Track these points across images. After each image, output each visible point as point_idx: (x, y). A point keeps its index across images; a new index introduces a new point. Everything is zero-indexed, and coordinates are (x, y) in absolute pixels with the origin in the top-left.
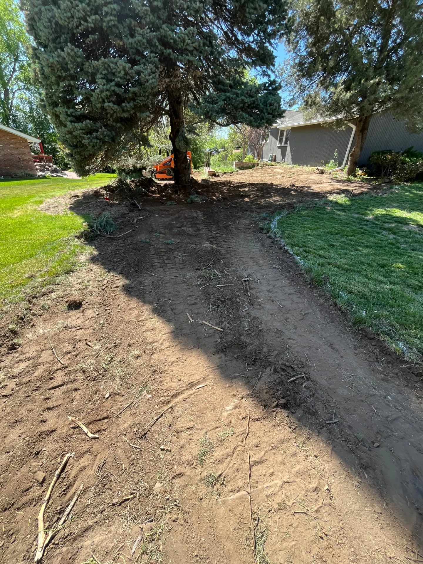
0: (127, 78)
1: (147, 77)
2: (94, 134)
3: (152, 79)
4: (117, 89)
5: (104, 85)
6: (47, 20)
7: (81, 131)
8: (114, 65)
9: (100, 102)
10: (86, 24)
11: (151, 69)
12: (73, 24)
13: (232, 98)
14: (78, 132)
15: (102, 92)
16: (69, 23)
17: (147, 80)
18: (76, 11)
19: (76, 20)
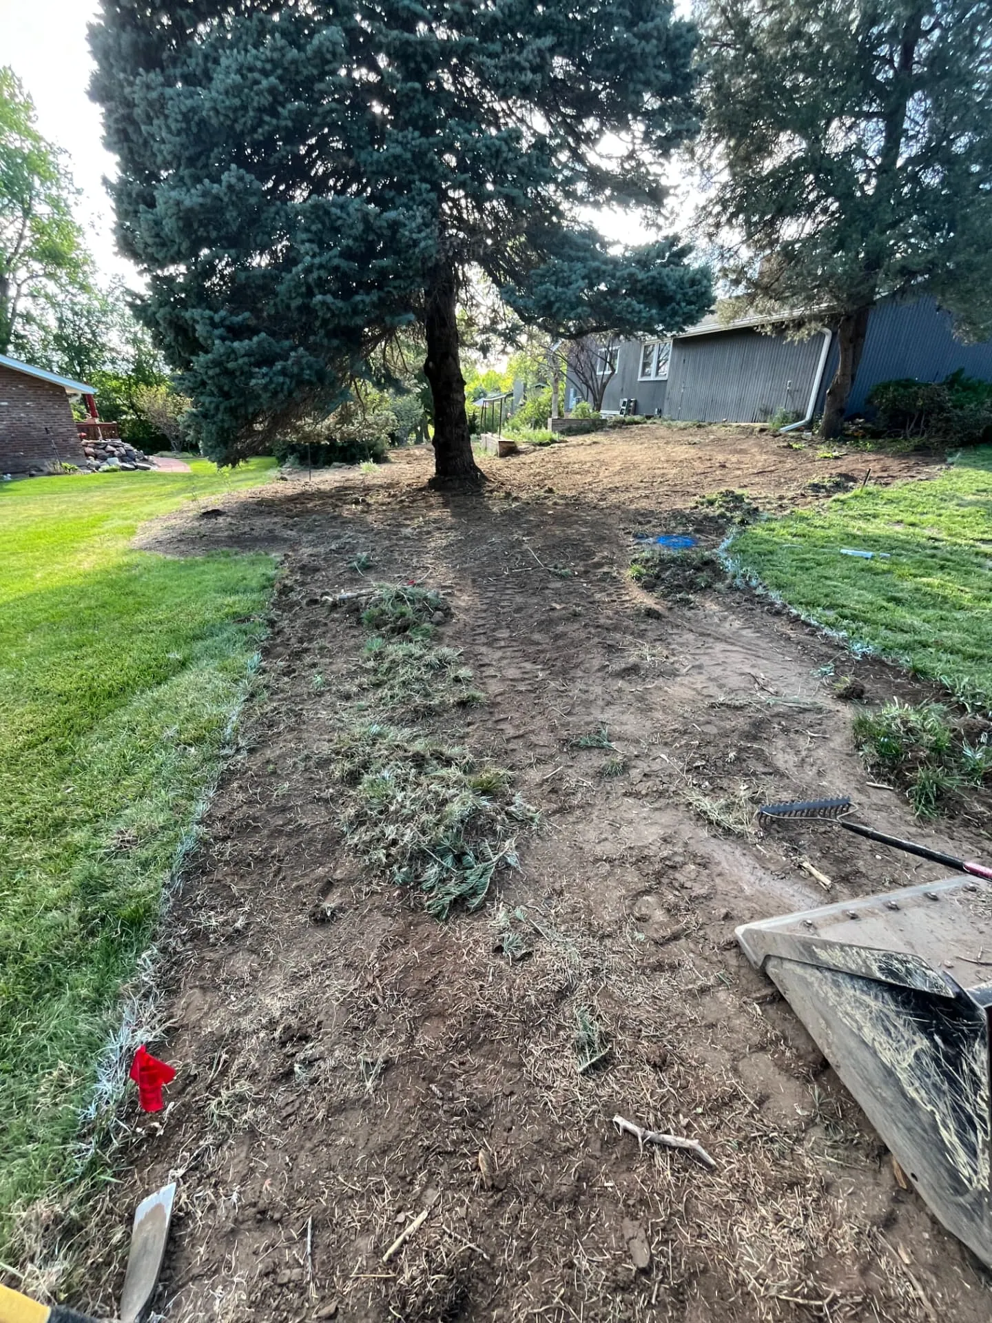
0: (370, 238)
1: (415, 236)
2: (279, 366)
3: (425, 238)
4: (343, 264)
5: (314, 256)
6: (180, 117)
7: (246, 359)
8: (338, 212)
9: (302, 295)
10: (274, 121)
11: (423, 217)
12: (245, 123)
13: (604, 272)
14: (240, 361)
15: (308, 271)
16: (235, 121)
17: (415, 241)
18: (252, 94)
19: (251, 113)
